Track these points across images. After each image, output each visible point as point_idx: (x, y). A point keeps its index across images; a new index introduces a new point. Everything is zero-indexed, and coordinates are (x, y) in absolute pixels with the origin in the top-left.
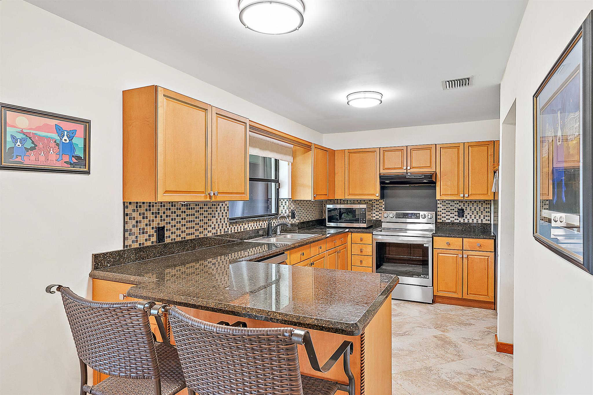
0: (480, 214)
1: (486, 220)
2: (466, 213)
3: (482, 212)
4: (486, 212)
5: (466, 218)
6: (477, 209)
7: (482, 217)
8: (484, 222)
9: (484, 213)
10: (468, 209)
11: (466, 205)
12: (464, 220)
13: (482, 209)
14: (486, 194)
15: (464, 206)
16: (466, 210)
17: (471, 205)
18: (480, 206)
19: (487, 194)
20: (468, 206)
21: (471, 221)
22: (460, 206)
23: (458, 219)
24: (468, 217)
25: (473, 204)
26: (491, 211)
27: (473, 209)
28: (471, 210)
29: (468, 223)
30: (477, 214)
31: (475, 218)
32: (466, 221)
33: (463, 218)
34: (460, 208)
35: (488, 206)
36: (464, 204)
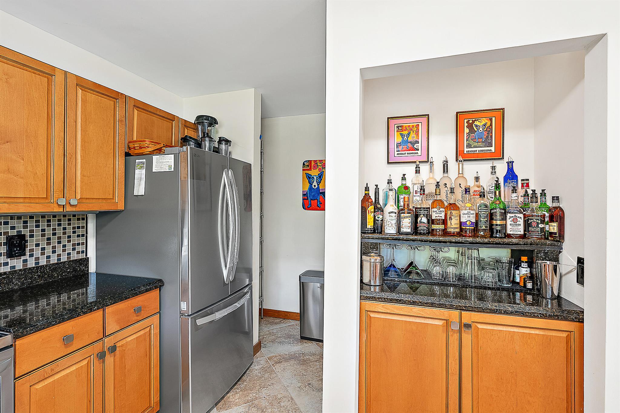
0: (64, 241)
1: (78, 253)
2: (30, 245)
3: (69, 237)
4: (78, 236)
5: (31, 256)
6: (60, 231)
7: (69, 247)
8: (75, 256)
9: (75, 240)
10: (37, 233)
11: (31, 224)
12: (25, 261)
13: (69, 230)
14: (111, 199)
15: (25, 227)
16: (32, 236)
17: (43, 224)
18: (64, 223)
19: (113, 199)
20: (37, 226)
21: (43, 262)
22: (13, 228)
23: (6, 264)
24: (37, 252)
25: (49, 221)
26: (87, 233)
27: (49, 232)
28: (43, 235)
29: (38, 268)
30: (59, 243)
31: (54, 252)
32: (31, 263)
33: (23, 258)
34: (14, 233)
35: (81, 223)
36: (25, 222)
